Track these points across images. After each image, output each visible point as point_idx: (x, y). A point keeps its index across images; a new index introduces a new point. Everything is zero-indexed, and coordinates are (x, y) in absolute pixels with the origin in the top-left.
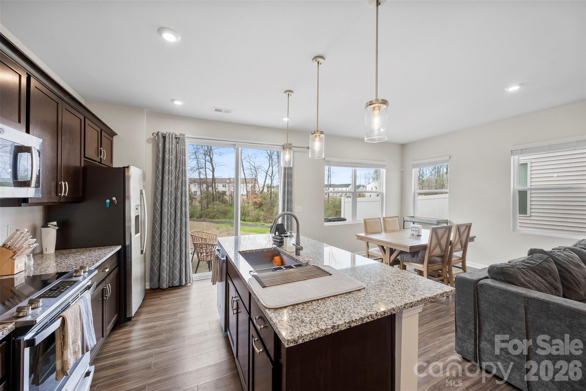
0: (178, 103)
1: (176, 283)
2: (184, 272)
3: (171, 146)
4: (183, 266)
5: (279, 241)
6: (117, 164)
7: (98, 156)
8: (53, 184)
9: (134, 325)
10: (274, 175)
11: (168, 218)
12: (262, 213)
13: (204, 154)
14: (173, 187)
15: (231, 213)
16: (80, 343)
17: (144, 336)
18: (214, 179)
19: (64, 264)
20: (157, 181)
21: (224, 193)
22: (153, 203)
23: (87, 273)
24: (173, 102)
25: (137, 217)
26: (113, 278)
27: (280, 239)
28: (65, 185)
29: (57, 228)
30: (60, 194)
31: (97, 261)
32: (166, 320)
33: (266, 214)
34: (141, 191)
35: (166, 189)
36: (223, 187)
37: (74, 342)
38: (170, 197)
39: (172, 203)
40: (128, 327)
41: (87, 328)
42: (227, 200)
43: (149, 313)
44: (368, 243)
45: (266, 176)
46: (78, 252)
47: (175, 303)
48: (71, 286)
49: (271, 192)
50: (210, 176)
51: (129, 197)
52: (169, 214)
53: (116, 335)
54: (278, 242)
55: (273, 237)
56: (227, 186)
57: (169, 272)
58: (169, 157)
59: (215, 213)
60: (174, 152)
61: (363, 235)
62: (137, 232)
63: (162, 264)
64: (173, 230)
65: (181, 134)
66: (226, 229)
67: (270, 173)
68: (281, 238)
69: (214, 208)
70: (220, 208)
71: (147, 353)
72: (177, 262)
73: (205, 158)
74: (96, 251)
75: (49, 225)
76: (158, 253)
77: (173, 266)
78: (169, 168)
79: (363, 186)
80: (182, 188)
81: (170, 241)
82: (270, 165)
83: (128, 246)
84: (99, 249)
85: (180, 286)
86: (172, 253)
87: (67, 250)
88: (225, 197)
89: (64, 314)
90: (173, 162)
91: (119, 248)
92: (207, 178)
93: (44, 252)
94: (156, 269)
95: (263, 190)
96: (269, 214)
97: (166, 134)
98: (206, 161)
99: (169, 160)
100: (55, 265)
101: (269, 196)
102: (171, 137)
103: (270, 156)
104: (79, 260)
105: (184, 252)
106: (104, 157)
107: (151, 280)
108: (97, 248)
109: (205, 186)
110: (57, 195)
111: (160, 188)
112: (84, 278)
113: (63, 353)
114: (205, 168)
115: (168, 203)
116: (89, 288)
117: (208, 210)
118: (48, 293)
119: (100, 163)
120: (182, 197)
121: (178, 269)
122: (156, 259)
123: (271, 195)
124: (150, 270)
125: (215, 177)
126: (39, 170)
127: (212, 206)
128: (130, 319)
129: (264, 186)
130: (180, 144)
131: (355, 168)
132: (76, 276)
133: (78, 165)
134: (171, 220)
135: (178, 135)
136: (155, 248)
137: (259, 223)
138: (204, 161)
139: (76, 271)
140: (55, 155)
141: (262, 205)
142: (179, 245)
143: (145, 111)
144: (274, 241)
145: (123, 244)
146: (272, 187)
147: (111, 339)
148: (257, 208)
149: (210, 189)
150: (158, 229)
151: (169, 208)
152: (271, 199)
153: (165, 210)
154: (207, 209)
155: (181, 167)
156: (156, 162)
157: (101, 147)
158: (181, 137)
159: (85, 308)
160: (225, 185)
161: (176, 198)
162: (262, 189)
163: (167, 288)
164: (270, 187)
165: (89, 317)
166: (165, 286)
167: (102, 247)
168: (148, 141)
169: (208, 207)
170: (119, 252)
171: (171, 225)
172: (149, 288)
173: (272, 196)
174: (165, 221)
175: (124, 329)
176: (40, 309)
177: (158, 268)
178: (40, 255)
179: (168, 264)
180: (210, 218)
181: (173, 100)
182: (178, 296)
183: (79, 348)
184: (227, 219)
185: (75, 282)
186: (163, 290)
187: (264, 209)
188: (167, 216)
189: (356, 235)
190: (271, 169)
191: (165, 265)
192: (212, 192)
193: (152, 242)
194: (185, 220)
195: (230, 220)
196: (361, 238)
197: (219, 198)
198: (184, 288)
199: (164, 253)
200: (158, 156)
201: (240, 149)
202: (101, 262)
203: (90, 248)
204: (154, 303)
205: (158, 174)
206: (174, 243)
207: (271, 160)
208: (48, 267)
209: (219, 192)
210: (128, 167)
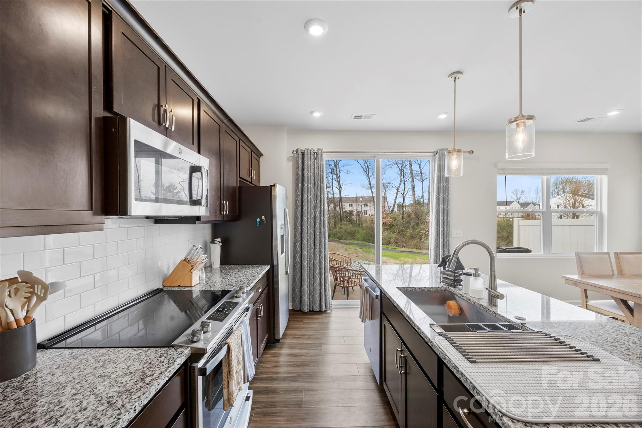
0: (317, 115)
1: (317, 308)
2: (324, 297)
3: (309, 163)
4: (323, 291)
5: (453, 278)
6: (264, 183)
7: (249, 177)
8: (218, 203)
9: (281, 348)
10: (406, 193)
11: (308, 238)
12: (394, 235)
13: (331, 173)
14: (312, 206)
15: (359, 234)
16: (242, 372)
17: (292, 364)
18: (341, 198)
19: (227, 280)
20: (298, 200)
21: (351, 213)
22: (294, 223)
23: (245, 294)
24: (312, 114)
25: (282, 236)
26: (264, 297)
27: (455, 277)
28: (226, 203)
29: (221, 244)
30: (223, 213)
31: (252, 281)
32: (311, 349)
33: (397, 237)
34: (285, 210)
35: (305, 208)
36: (350, 206)
37: (238, 372)
38: (309, 217)
39: (311, 223)
40: (276, 349)
41: (247, 356)
42: (354, 221)
43: (294, 338)
44: (586, 290)
45: (397, 194)
46: (236, 268)
47: (318, 331)
48: (233, 308)
49: (403, 212)
50: (337, 196)
51: (276, 216)
52: (309, 234)
53: (268, 356)
54: (450, 280)
55: (442, 273)
56: (354, 205)
57: (310, 296)
58: (308, 174)
59: (342, 233)
60: (312, 169)
61: (576, 277)
62: (282, 253)
63: (303, 286)
64: (313, 252)
65: (318, 149)
66: (354, 250)
67: (401, 189)
68: (456, 275)
69: (342, 228)
70: (347, 229)
71: (297, 385)
72: (317, 285)
73: (332, 176)
74: (250, 270)
75: (215, 242)
76: (299, 274)
77: (313, 289)
78: (308, 185)
79: (534, 204)
80: (321, 207)
81: (310, 263)
82: (401, 181)
83: (276, 266)
84: (253, 267)
85: (320, 312)
86: (312, 275)
87: (229, 266)
88: (353, 217)
89: (228, 341)
90: (311, 180)
91: (268, 267)
92: (335, 197)
93: (213, 266)
94: (297, 290)
95: (393, 210)
96: (401, 237)
97: (304, 151)
98: (333, 180)
99: (308, 177)
100: (220, 280)
101: (401, 217)
102: (309, 153)
103: (402, 170)
104: (238, 277)
105: (324, 275)
106: (253, 177)
107: (294, 301)
108: (250, 266)
109: (332, 205)
110: (221, 214)
111: (300, 207)
112: (244, 300)
113: (228, 382)
114: (333, 187)
115: (308, 223)
116: (247, 309)
117: (336, 230)
118: (216, 314)
119: (251, 183)
120: (320, 217)
121: (318, 293)
122: (298, 281)
123: (403, 214)
124: (292, 290)
125: (342, 196)
126: (208, 189)
127: (340, 226)
128: (278, 341)
129: (394, 205)
130: (318, 160)
131: (549, 177)
132: (237, 297)
133: (236, 185)
134: (310, 241)
135: (316, 150)
136: (296, 269)
137: (390, 247)
138: (332, 180)
139: (237, 292)
140: (219, 176)
141: (393, 226)
142: (318, 267)
143: (286, 128)
144: (443, 277)
145: (271, 263)
146: (404, 206)
147: (263, 359)
148: (387, 229)
149: (338, 208)
150: (299, 250)
151: (309, 228)
152: (403, 219)
153: (305, 230)
154: (335, 228)
155: (320, 184)
156: (296, 181)
157: (251, 167)
158: (319, 152)
159: (245, 334)
160: (352, 204)
161: (315, 218)
162: (392, 208)
163: (308, 312)
164: (401, 206)
165: (249, 343)
166: (306, 309)
167: (254, 265)
168: (288, 159)
169: (335, 227)
170: (268, 271)
171: (311, 246)
172: (292, 309)
173: (404, 216)
174: (305, 241)
175: (274, 350)
176: (210, 333)
177: (300, 289)
178: (210, 269)
179: (309, 287)
180: (337, 238)
181: (312, 113)
182: (320, 323)
183: (241, 378)
184: (355, 240)
185: (237, 304)
186: (305, 313)
187: (395, 231)
188: (306, 236)
189: (563, 277)
190: (402, 185)
191: (306, 288)
192: (339, 212)
193: (294, 263)
194: (324, 241)
195: (358, 242)
196: (575, 283)
197: (346, 217)
198: (324, 315)
199: (305, 275)
200: (297, 174)
201: (380, 160)
202: (256, 282)
203: (245, 266)
204: (297, 326)
205: (298, 193)
206: (314, 266)
207: (403, 175)
208: (215, 282)
209: (346, 211)
210: (274, 185)
